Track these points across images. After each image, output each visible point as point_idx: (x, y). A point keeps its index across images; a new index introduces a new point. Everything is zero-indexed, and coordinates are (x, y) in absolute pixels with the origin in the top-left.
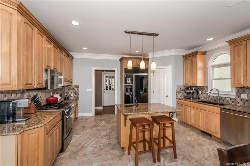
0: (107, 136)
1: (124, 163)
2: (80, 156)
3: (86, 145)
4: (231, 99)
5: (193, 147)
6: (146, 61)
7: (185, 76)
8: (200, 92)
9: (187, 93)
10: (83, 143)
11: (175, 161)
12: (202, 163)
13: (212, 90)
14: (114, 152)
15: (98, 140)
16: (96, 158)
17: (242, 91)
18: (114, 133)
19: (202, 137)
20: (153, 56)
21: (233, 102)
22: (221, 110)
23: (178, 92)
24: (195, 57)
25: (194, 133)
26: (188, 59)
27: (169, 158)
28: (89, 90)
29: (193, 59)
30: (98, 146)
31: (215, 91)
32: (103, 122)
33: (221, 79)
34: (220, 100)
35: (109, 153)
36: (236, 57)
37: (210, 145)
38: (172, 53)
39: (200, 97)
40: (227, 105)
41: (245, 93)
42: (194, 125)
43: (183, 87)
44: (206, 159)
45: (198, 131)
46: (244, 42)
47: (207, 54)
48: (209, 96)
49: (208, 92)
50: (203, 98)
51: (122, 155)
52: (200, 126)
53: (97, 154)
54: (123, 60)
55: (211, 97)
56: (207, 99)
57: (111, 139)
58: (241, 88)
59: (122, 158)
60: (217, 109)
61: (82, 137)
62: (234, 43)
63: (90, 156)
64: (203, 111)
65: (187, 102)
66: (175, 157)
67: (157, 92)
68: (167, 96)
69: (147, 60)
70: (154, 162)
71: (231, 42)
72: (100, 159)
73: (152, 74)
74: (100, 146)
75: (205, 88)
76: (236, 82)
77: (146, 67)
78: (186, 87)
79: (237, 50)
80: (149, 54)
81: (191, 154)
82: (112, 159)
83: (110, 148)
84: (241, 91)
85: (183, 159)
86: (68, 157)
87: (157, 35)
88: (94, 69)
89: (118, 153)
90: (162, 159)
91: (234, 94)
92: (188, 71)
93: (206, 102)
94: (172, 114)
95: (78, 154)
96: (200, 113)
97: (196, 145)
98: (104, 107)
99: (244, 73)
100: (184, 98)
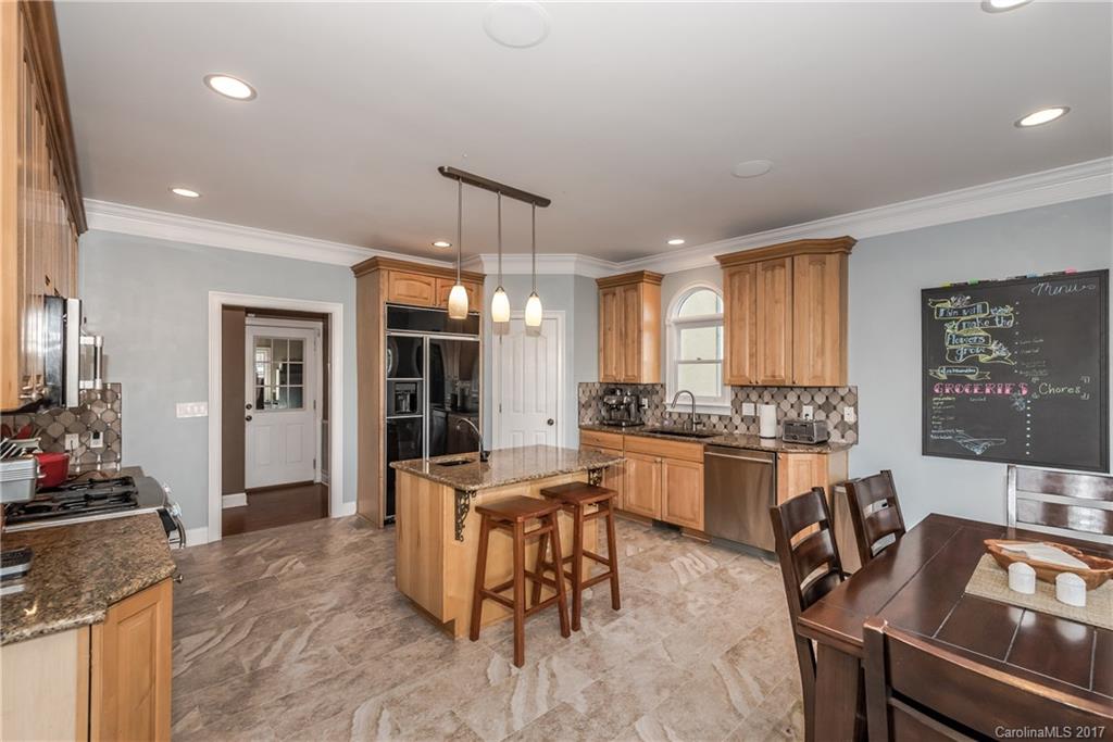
0: (346, 608)
1: (472, 668)
2: (268, 708)
3: (265, 663)
4: (720, 418)
5: (649, 568)
6: (474, 286)
7: (603, 350)
8: (645, 401)
9: (610, 408)
10: (245, 662)
11: (618, 616)
12: (680, 601)
13: (677, 395)
14: (411, 649)
15: (316, 630)
16: (351, 690)
17: (745, 396)
18: (374, 589)
19: (661, 540)
20: (534, 270)
21: (725, 427)
22: (706, 449)
23: (583, 406)
24: (636, 289)
25: (637, 532)
26: (614, 294)
27: (598, 613)
28: (188, 410)
29: (630, 294)
30: (332, 651)
31: (685, 398)
32: (289, 560)
33: (699, 361)
34: (697, 424)
35: (395, 658)
36: (736, 301)
37: (684, 555)
38: (565, 265)
39: (645, 419)
40: (714, 435)
41: (751, 402)
42: (636, 509)
43: (597, 386)
44: (686, 590)
45: (646, 527)
46: (752, 267)
47: (663, 281)
48: (670, 414)
49: (669, 400)
50: (651, 421)
51: (452, 650)
52: (653, 508)
53: (348, 678)
54: (382, 272)
55: (675, 417)
56: (666, 422)
57: (373, 613)
58: (742, 387)
59: (456, 659)
60: (696, 450)
61: (218, 640)
62: (733, 265)
63: (316, 692)
64: (659, 459)
65: (614, 438)
66: (616, 605)
67: (537, 407)
68: (550, 422)
69: (474, 281)
70: (565, 634)
71: (725, 261)
72: (372, 687)
73: (496, 338)
74: (340, 649)
75: (658, 388)
76: (735, 373)
77: (474, 309)
78: (604, 387)
79: (737, 285)
80: (483, 257)
81: (650, 588)
82: (420, 671)
83: (387, 641)
84: (742, 395)
85: (635, 605)
86: (201, 730)
87: (544, 202)
88: (216, 300)
89: (431, 649)
90: (584, 621)
91: (728, 404)
92: (614, 332)
93: (662, 433)
94: (596, 475)
95: (250, 704)
96: (654, 467)
97: (652, 563)
98: (250, 493)
99: (750, 349)
100: (601, 423)
